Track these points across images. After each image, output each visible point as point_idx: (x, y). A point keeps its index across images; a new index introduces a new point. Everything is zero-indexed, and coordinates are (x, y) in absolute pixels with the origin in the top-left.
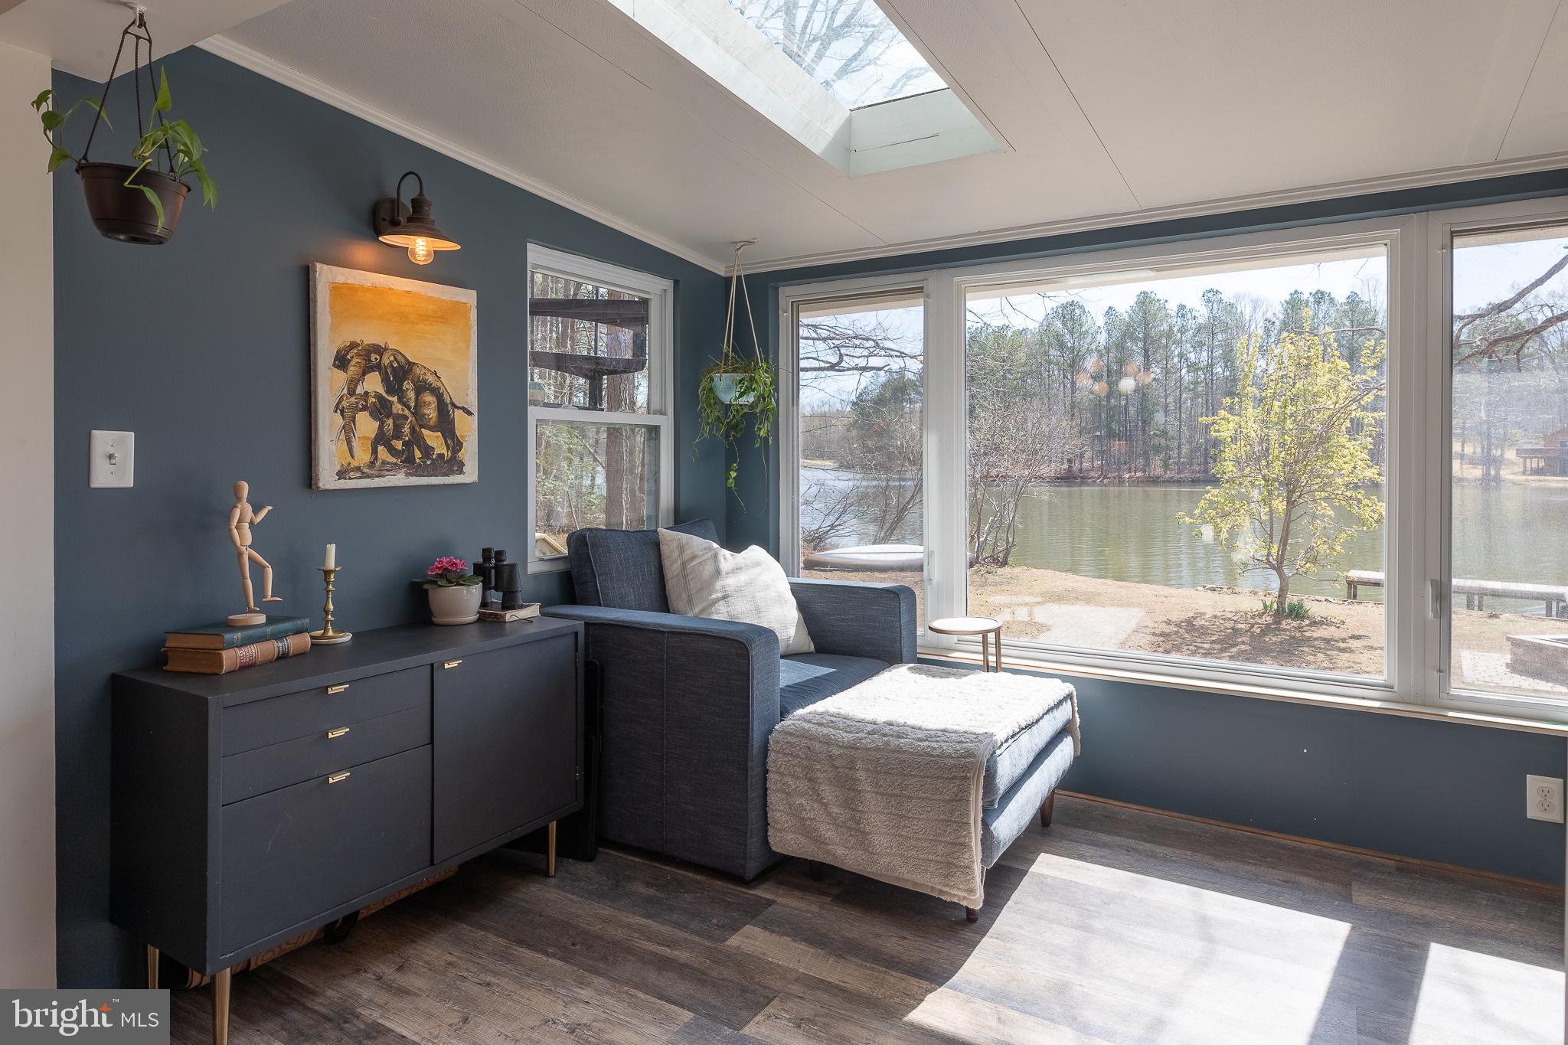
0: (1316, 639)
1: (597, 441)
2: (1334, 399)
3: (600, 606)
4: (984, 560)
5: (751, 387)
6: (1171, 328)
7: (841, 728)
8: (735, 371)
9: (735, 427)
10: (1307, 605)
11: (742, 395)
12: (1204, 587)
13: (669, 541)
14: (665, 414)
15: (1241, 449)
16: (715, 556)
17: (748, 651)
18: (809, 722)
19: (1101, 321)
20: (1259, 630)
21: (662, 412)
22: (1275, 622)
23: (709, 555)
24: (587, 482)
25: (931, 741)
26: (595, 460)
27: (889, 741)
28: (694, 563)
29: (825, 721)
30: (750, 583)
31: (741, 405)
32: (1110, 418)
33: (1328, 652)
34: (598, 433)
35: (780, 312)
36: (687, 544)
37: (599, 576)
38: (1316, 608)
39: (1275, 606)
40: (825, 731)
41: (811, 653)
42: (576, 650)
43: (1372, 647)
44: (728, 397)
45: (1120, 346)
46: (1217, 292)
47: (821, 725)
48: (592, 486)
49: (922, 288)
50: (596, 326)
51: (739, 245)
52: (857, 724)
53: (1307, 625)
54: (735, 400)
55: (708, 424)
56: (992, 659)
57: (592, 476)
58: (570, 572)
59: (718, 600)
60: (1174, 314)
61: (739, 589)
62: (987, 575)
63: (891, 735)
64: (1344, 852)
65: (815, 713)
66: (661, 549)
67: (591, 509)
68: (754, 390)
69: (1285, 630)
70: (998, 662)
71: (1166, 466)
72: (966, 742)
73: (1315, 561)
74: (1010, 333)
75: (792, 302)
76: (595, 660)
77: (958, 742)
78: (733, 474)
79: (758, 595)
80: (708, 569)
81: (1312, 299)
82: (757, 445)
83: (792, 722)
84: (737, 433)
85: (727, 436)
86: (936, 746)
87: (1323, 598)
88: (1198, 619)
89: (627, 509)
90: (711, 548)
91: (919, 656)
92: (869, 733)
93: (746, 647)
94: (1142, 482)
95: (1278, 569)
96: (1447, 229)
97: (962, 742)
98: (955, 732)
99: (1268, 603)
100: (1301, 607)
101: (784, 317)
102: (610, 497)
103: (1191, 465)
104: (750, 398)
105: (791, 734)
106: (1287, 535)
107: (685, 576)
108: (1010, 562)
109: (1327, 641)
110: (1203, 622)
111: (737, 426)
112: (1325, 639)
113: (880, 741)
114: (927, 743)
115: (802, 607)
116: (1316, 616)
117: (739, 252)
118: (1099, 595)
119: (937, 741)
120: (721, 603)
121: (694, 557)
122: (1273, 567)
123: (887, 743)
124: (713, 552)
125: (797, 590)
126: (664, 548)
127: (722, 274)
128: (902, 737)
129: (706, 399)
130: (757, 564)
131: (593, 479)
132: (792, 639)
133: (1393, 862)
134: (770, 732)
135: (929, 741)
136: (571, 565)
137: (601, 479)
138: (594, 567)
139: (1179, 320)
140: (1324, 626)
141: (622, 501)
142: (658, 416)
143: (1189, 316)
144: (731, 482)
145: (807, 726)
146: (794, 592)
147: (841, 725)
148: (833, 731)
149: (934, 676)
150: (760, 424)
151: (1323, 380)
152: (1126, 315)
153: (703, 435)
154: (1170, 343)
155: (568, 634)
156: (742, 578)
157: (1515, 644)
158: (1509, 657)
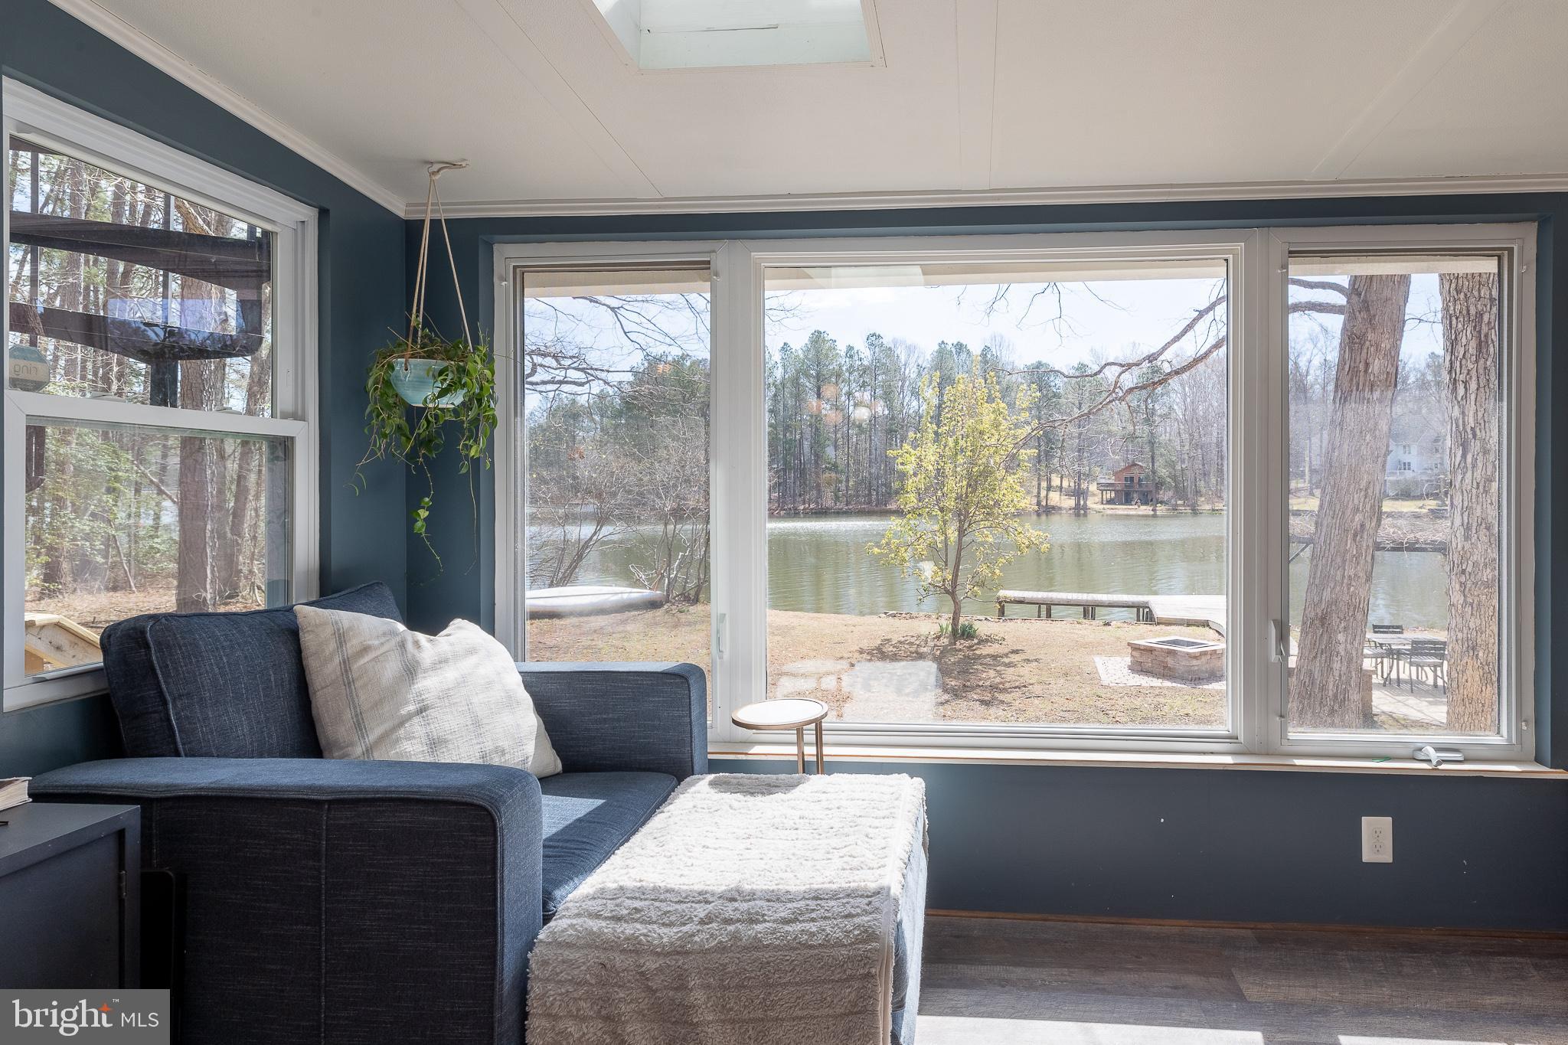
0: (985, 657)
1: (164, 468)
2: (997, 437)
3: (177, 754)
4: (674, 598)
5: (460, 382)
6: (840, 366)
7: (654, 919)
8: (430, 355)
9: (426, 442)
10: (977, 625)
11: (443, 393)
12: (886, 613)
13: (317, 626)
14: (303, 418)
15: (920, 481)
16: (402, 645)
17: (493, 821)
18: (597, 916)
19: (777, 357)
20: (939, 652)
21: (298, 416)
22: (951, 644)
23: (393, 643)
24: (147, 522)
25: (803, 921)
26: (161, 492)
27: (737, 931)
28: (366, 659)
29: (625, 912)
30: (462, 682)
31: (442, 410)
32: (787, 451)
33: (998, 668)
34: (165, 456)
35: (496, 280)
36: (351, 628)
37: (174, 700)
38: (983, 628)
39: (950, 629)
40: (628, 929)
41: (558, 774)
42: (121, 865)
43: (1028, 660)
44: (417, 398)
45: (795, 382)
46: (879, 336)
47: (618, 919)
48: (156, 527)
49: (708, 262)
50: (166, 277)
51: (436, 167)
52: (678, 906)
53: (976, 644)
54: (433, 401)
55: (385, 436)
56: (810, 751)
57: (155, 514)
58: (108, 695)
59: (410, 717)
60: (843, 353)
61: (445, 695)
62: (679, 615)
63: (738, 920)
64: (1205, 930)
65: (601, 894)
66: (302, 640)
67: (153, 557)
68: (464, 386)
69: (960, 650)
70: (819, 755)
71: (837, 498)
72: (858, 915)
73: (982, 585)
74: (688, 364)
75: (515, 267)
76: (166, 869)
77: (846, 917)
78: (424, 514)
79: (475, 700)
80: (391, 668)
81: (953, 349)
82: (464, 471)
83: (569, 921)
84: (430, 451)
85: (412, 455)
86: (814, 929)
87: (982, 618)
88: (887, 646)
89: (213, 557)
90: (394, 633)
91: (710, 757)
92: (702, 922)
93: (490, 814)
94: (816, 513)
95: (952, 593)
96: (1286, 247)
97: (849, 916)
98: (834, 896)
99: (944, 626)
100: (971, 627)
101: (502, 288)
102: (185, 542)
103: (858, 496)
104: (457, 399)
105: (569, 945)
106: (959, 562)
107: (349, 684)
108: (702, 600)
109: (995, 657)
110: (891, 649)
111: (430, 441)
112: (993, 656)
113: (722, 934)
114: (798, 927)
115: (542, 708)
116: (982, 635)
117: (437, 177)
118: (794, 628)
119: (813, 920)
120: (416, 720)
121: (365, 649)
122: (947, 592)
123: (735, 937)
124: (398, 639)
125: (534, 683)
126: (307, 639)
127: (402, 214)
128: (757, 922)
129: (382, 395)
130: (472, 651)
131: (157, 517)
132: (531, 759)
133: (1249, 931)
134: (530, 946)
135: (800, 922)
136: (110, 683)
137: (170, 515)
138: (164, 686)
139: (847, 360)
140: (989, 644)
141: (205, 547)
142: (290, 422)
143: (856, 358)
144: (420, 526)
145: (595, 925)
146: (528, 686)
147: (654, 915)
148: (641, 928)
149: (752, 794)
150: (469, 439)
151: (988, 419)
152: (800, 352)
153: (373, 453)
154: (840, 381)
155: (101, 839)
156: (449, 675)
157: (1135, 648)
158: (1128, 660)
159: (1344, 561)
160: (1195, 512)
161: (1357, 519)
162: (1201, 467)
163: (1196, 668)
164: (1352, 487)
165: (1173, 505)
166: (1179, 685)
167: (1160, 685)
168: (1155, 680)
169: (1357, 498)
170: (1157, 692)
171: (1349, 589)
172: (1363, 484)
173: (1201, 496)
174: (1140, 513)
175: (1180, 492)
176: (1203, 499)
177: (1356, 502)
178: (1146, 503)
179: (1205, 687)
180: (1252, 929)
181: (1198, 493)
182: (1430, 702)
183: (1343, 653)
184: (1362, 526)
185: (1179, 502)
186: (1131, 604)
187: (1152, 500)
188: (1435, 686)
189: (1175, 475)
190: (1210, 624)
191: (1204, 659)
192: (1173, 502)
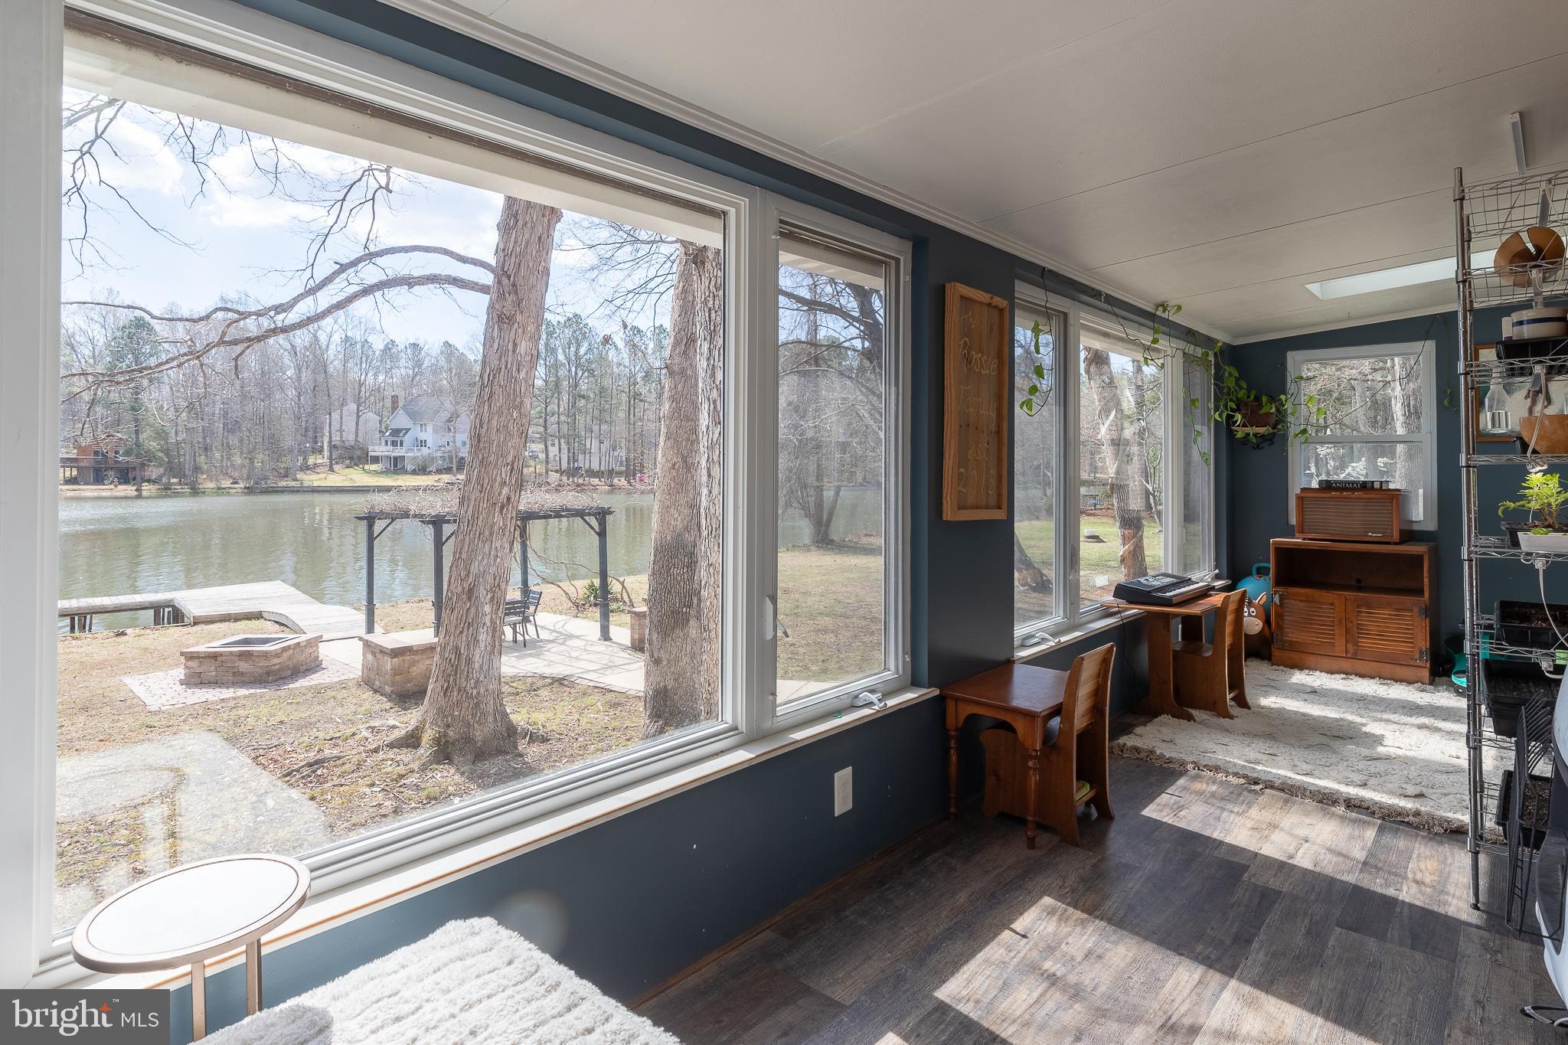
157: (190, 657)
158: (180, 673)
159: (491, 534)
160: (195, 492)
161: (504, 492)
162: (200, 440)
163: (277, 667)
164: (500, 461)
165: (165, 484)
166: (258, 691)
167: (232, 695)
168: (224, 690)
169: (505, 472)
170: (232, 704)
171: (495, 560)
172: (510, 459)
173: (202, 473)
174: (119, 494)
175: (174, 469)
176: (205, 476)
177: (503, 476)
178: (126, 482)
179: (291, 686)
180: (767, 928)
181: (197, 469)
182: (516, 657)
183: (488, 624)
184: (509, 499)
185: (174, 480)
186: (147, 605)
187: (134, 479)
188: (515, 641)
189: (168, 450)
190: (264, 615)
191: (285, 655)
192: (164, 480)
